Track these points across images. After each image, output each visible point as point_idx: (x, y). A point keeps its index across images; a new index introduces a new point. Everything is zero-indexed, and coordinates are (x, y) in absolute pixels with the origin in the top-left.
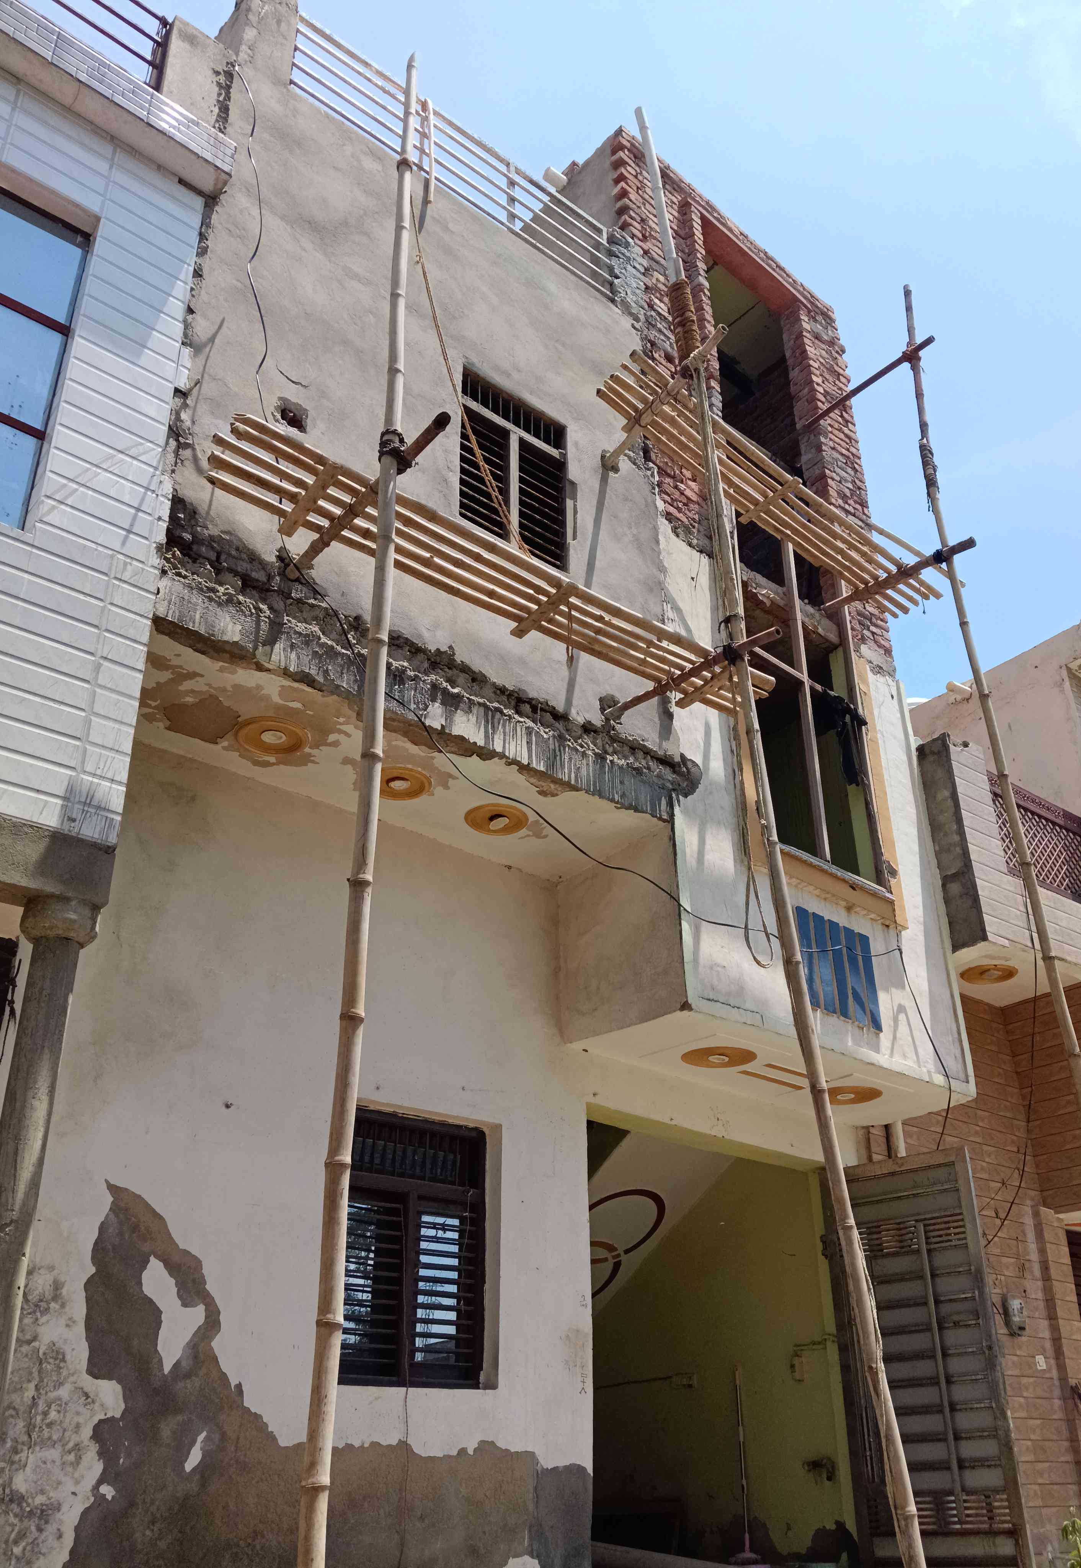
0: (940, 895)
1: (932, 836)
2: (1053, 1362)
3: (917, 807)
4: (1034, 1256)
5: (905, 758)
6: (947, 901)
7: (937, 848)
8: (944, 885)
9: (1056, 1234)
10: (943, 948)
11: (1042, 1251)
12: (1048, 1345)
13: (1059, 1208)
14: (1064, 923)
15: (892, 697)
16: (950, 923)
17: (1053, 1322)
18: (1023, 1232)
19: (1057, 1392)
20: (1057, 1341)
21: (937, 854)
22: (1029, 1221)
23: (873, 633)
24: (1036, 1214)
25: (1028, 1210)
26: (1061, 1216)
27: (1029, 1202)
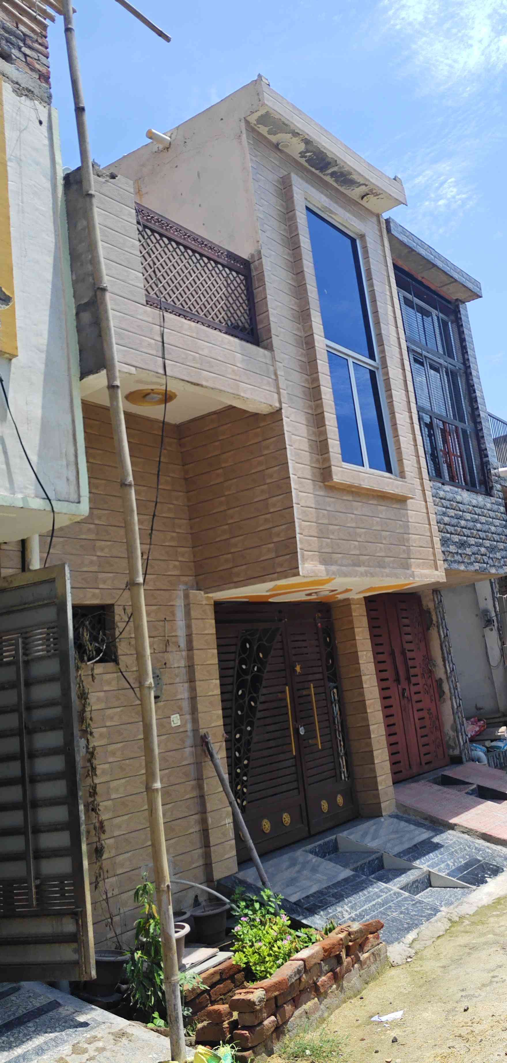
0: (73, 323)
1: (71, 265)
2: (188, 717)
3: (57, 236)
4: (181, 633)
5: (48, 185)
6: (79, 329)
7: (74, 278)
8: (77, 314)
9: (204, 611)
10: (69, 375)
11: (189, 627)
12: (186, 705)
13: (207, 589)
14: (205, 352)
15: (41, 123)
16: (81, 351)
17: (192, 684)
18: (173, 614)
19: (189, 742)
20: (193, 699)
21: (75, 283)
22: (180, 603)
23: (26, 55)
24: (186, 596)
25: (181, 594)
26: (210, 595)
27: (182, 587)
